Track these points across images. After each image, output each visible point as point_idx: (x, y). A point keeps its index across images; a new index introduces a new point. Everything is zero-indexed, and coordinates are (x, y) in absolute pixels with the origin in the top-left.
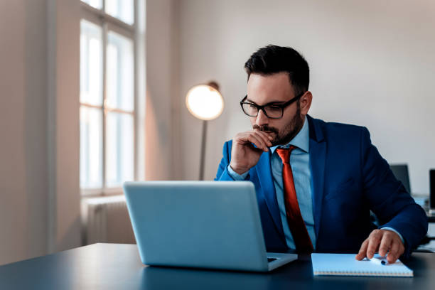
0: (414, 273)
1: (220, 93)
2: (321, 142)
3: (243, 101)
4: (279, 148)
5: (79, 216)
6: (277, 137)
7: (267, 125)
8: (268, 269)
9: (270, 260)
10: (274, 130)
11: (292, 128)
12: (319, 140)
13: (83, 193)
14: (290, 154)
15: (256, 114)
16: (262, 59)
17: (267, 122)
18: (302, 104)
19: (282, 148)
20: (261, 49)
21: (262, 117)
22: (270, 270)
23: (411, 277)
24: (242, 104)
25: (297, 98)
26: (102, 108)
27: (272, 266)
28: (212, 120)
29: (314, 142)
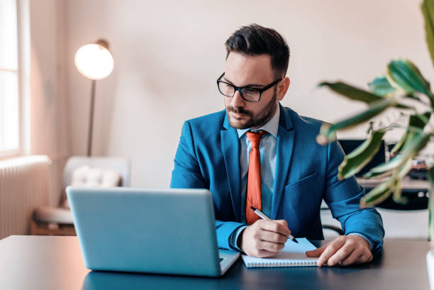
2: (290, 130)
3: (219, 79)
4: (249, 131)
6: (252, 120)
7: (243, 107)
10: (249, 113)
11: (266, 113)
12: (288, 128)
15: (232, 95)
16: (246, 39)
18: (278, 89)
19: (253, 132)
20: (245, 27)
21: (238, 99)
22: (222, 274)
24: (218, 82)
25: (275, 83)
28: (101, 80)
29: (283, 129)
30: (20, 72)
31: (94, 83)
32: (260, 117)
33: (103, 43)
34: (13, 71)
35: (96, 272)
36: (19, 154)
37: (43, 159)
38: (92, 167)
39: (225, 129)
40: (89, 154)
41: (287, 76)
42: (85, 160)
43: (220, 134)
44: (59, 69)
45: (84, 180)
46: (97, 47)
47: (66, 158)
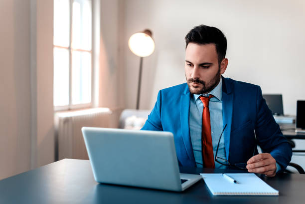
0: (279, 193)
1: (153, 39)
4: (202, 96)
6: (204, 88)
7: (198, 78)
8: (181, 189)
9: (183, 181)
10: (203, 83)
11: (214, 83)
13: (56, 109)
14: (209, 100)
16: (199, 33)
17: (198, 77)
18: (221, 67)
19: (204, 97)
22: (183, 190)
23: (277, 196)
26: (69, 48)
27: (184, 186)
28: (147, 57)
29: (225, 93)
30: (93, 52)
31: (142, 59)
32: (210, 85)
33: (149, 32)
34: (89, 51)
35: (102, 184)
36: (90, 106)
37: (106, 110)
38: (138, 117)
39: (184, 94)
40: (138, 108)
41: (226, 57)
42: (134, 112)
43: (180, 98)
44: (119, 50)
45: (133, 125)
46: (144, 35)
47: (122, 110)
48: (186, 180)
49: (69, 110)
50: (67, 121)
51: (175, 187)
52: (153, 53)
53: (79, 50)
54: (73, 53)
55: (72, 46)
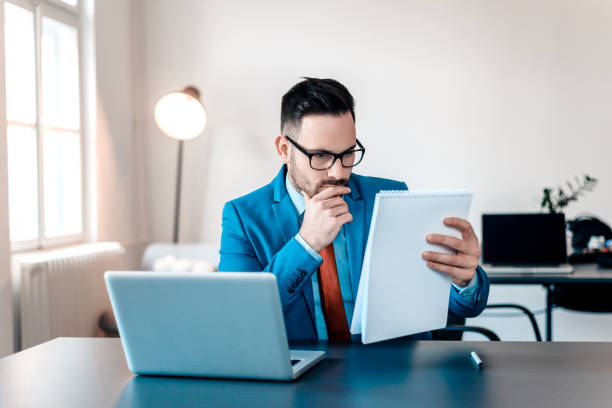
1: (202, 104)
2: (357, 199)
5: (9, 282)
8: (292, 375)
9: (294, 362)
12: (355, 197)
13: (14, 247)
22: (294, 377)
26: (37, 126)
27: (297, 369)
30: (83, 133)
31: (181, 144)
33: (193, 91)
34: (74, 131)
35: (143, 377)
36: (81, 241)
37: (114, 247)
38: (178, 257)
39: (277, 202)
40: (176, 240)
42: (170, 247)
44: (134, 126)
46: (185, 97)
48: (299, 361)
49: (40, 248)
50: (37, 270)
51: (280, 374)
52: (203, 132)
53: (55, 129)
54: (45, 134)
55: (44, 122)
